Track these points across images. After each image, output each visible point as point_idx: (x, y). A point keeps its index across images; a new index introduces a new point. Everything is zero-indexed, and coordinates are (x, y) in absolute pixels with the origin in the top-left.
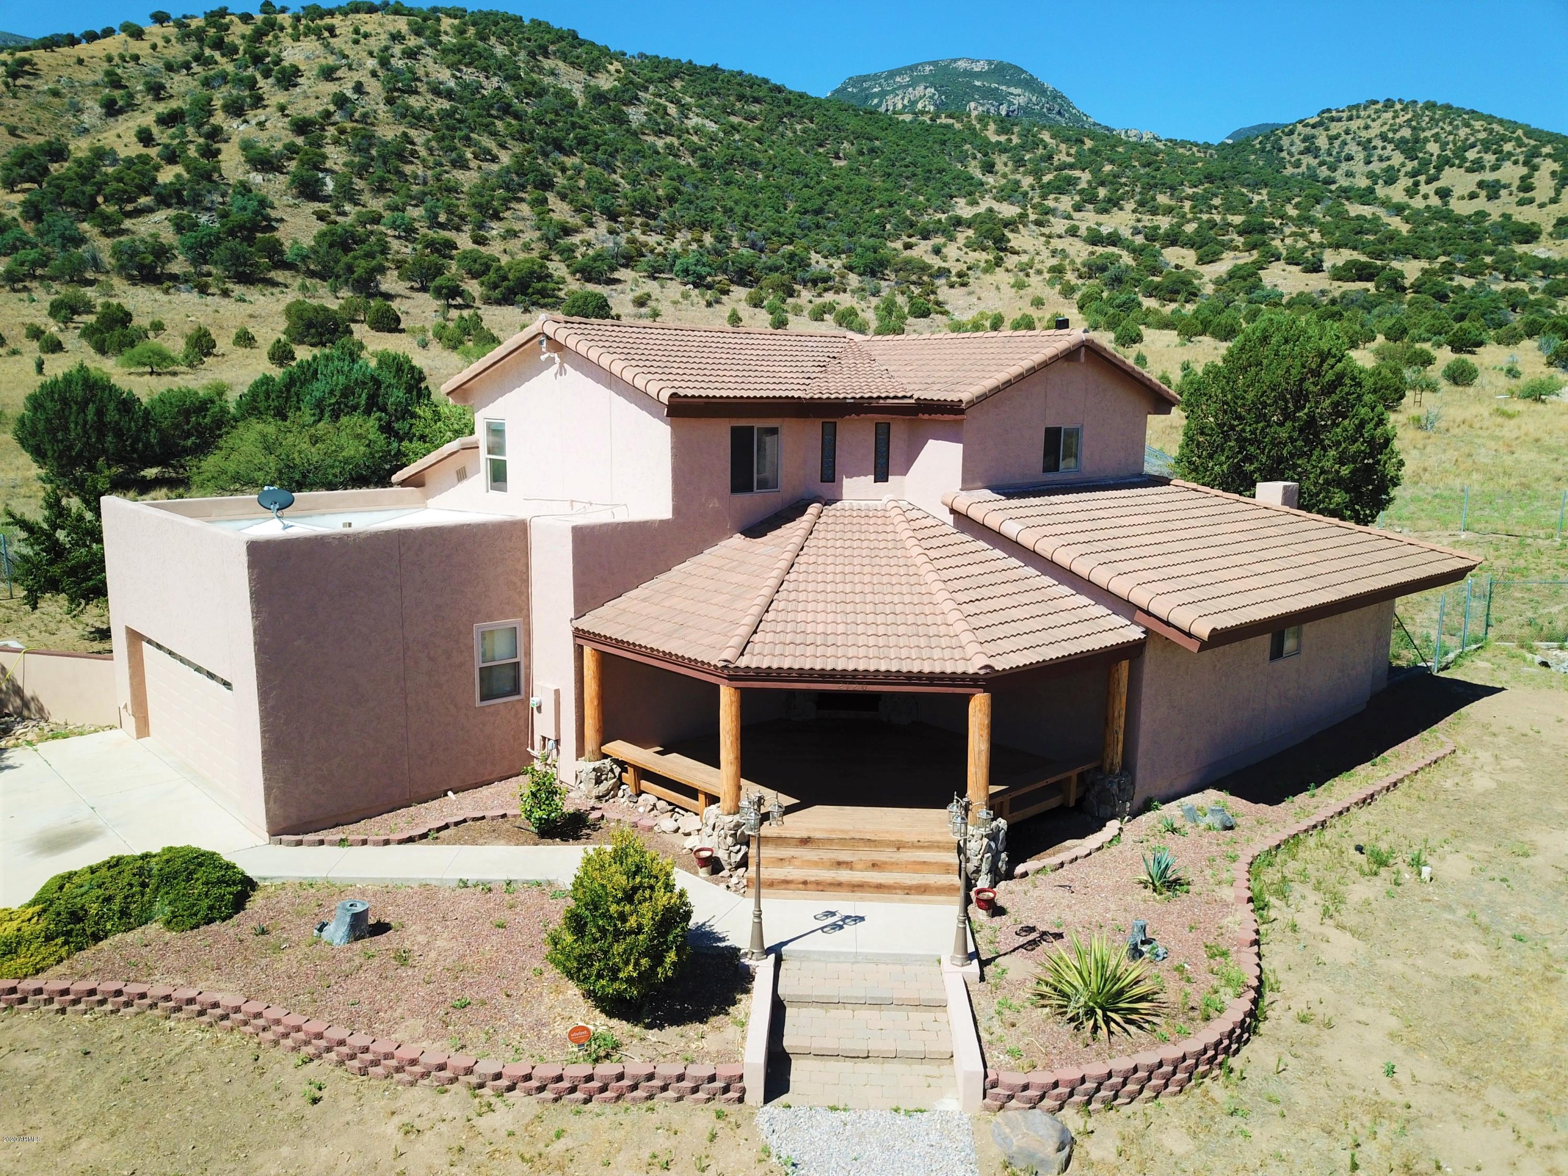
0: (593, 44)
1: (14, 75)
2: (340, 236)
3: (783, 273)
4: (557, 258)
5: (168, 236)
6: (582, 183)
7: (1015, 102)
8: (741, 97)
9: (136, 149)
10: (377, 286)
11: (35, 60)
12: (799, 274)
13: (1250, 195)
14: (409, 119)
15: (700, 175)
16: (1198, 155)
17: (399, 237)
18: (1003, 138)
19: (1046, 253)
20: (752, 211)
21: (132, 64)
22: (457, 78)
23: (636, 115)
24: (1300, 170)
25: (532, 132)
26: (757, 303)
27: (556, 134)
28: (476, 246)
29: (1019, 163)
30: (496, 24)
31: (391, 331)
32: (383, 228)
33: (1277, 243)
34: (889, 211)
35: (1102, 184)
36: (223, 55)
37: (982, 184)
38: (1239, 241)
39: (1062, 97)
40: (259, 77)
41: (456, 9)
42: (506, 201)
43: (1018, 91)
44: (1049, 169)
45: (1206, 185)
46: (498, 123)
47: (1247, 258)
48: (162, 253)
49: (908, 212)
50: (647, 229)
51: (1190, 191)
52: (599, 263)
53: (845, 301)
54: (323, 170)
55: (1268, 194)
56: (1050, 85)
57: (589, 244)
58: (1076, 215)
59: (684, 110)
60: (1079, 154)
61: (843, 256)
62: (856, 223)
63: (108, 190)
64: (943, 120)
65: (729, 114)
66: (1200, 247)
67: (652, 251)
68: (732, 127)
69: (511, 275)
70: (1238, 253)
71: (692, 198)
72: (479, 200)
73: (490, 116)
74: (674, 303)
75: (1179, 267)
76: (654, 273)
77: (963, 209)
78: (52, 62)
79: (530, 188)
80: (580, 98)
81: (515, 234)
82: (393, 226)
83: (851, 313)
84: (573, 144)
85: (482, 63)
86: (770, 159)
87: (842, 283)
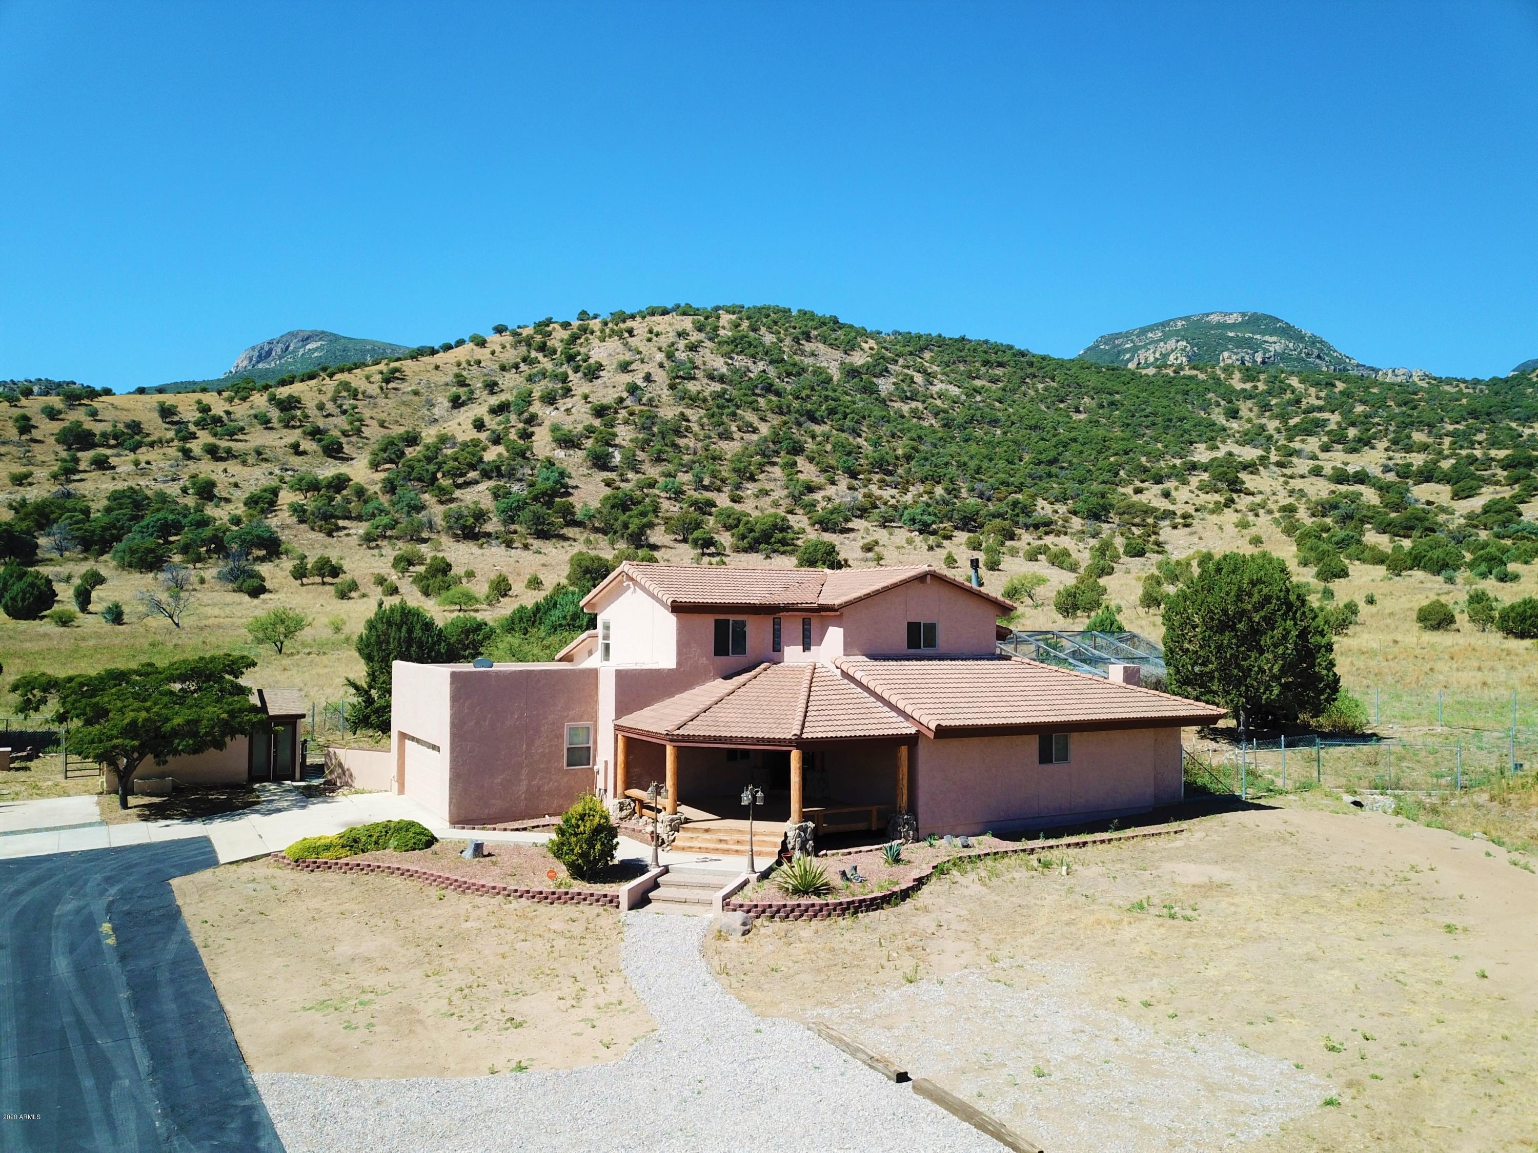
0: (852, 327)
1: (387, 381)
2: (621, 499)
3: (1005, 519)
4: (801, 511)
5: (488, 503)
6: (829, 447)
7: (1272, 349)
8: (986, 363)
9: (473, 434)
10: (646, 539)
11: (404, 368)
12: (1022, 519)
13: (1520, 429)
14: (686, 400)
15: (940, 435)
16: (1465, 391)
17: (670, 498)
18: (1248, 386)
19: (1283, 493)
20: (985, 464)
21: (475, 367)
22: (729, 365)
23: (885, 385)
25: (788, 407)
26: (975, 546)
27: (809, 406)
28: (732, 504)
29: (1265, 407)
30: (767, 316)
32: (656, 492)
34: (1124, 458)
35: (1353, 424)
36: (545, 356)
37: (1225, 430)
38: (1502, 474)
39: (1321, 342)
40: (570, 372)
41: (734, 306)
42: (761, 467)
43: (1274, 339)
44: (1297, 413)
45: (1470, 421)
46: (760, 399)
47: (1507, 493)
48: (480, 516)
49: (1143, 459)
50: (883, 484)
51: (1451, 428)
52: (834, 516)
53: (1065, 542)
54: (612, 446)
56: (1307, 331)
57: (829, 500)
58: (1323, 455)
59: (929, 377)
60: (1328, 398)
61: (1070, 502)
62: (1089, 471)
63: (446, 468)
64: (1187, 372)
65: (974, 378)
66: (1457, 483)
67: (885, 504)
68: (975, 390)
69: (758, 528)
70: (1498, 488)
71: (929, 455)
72: (739, 465)
73: (754, 394)
74: (898, 548)
75: (1429, 503)
76: (885, 522)
77: (1201, 454)
78: (416, 369)
79: (783, 454)
80: (836, 374)
81: (767, 493)
82: (666, 489)
83: (1066, 553)
84: (825, 414)
85: (752, 351)
86: (1009, 416)
87: (1064, 527)
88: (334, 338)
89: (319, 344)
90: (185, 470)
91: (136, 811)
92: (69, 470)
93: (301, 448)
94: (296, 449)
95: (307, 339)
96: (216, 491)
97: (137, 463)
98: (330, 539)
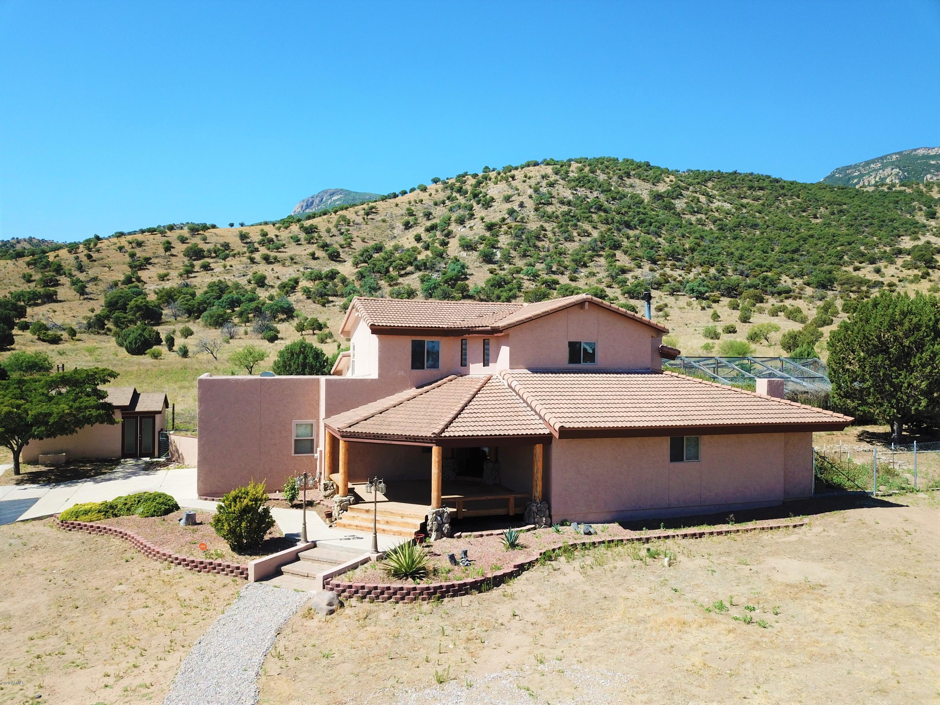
0: (659, 168)
1: (367, 214)
2: (498, 281)
3: (757, 289)
4: (616, 286)
5: (416, 285)
6: (638, 244)
8: (750, 188)
9: (414, 244)
11: (377, 206)
12: (769, 289)
14: (545, 218)
15: (716, 235)
17: (530, 280)
20: (746, 253)
21: (419, 204)
22: (574, 194)
23: (680, 204)
25: (612, 219)
26: (734, 307)
27: (626, 218)
28: (570, 282)
30: (602, 163)
32: (521, 276)
34: (849, 247)
36: (461, 195)
37: (925, 226)
40: (475, 204)
41: (582, 159)
42: (591, 258)
46: (593, 215)
48: (411, 293)
49: (862, 248)
50: (674, 267)
52: (639, 288)
53: (800, 303)
54: (495, 248)
57: (636, 278)
59: (710, 198)
61: (806, 277)
62: (821, 257)
63: (394, 264)
64: (898, 188)
65: (742, 198)
67: (674, 280)
68: (742, 205)
71: (706, 248)
72: (577, 257)
73: (590, 212)
74: (680, 308)
76: (673, 292)
77: (906, 243)
78: (385, 206)
79: (607, 249)
80: (646, 197)
81: (594, 275)
82: (527, 274)
83: (799, 311)
84: (637, 223)
85: (590, 185)
86: (765, 222)
87: (800, 293)
88: (348, 193)
89: (339, 197)
90: (251, 270)
92: (189, 271)
93: (316, 256)
94: (314, 257)
95: (333, 194)
96: (266, 282)
97: (225, 267)
98: (324, 308)
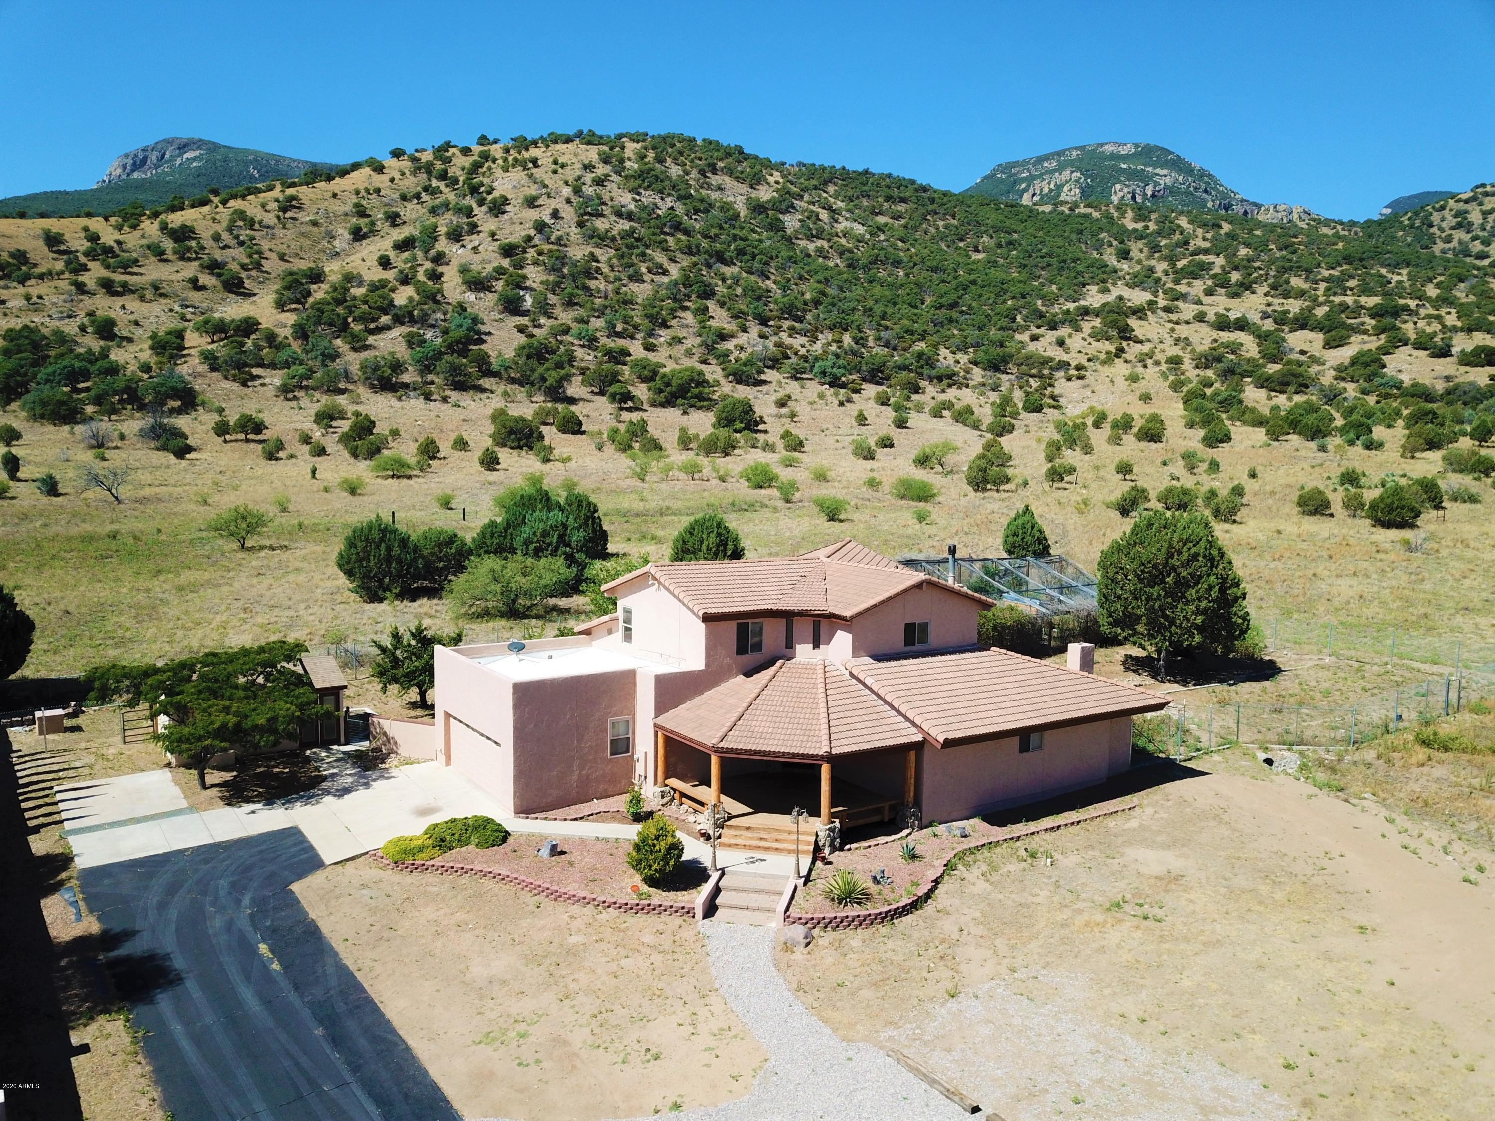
0: (756, 158)
1: (284, 210)
2: (535, 349)
3: (911, 371)
4: (714, 361)
5: (402, 351)
6: (739, 291)
7: (1162, 182)
8: (888, 198)
9: (375, 274)
10: (564, 392)
11: (301, 196)
12: (926, 371)
13: (1390, 275)
14: (595, 239)
15: (845, 276)
16: (1342, 233)
17: (583, 346)
18: (1139, 226)
19: (1169, 341)
20: (889, 311)
21: (374, 196)
22: (636, 201)
23: (791, 222)
24: (1451, 245)
25: (698, 246)
26: (883, 401)
27: (719, 247)
28: (646, 353)
29: (1155, 248)
30: (673, 146)
31: (575, 433)
32: (570, 339)
33: (1409, 326)
34: (1021, 302)
35: (1236, 268)
36: (447, 186)
37: (1116, 271)
38: (1370, 323)
39: (1210, 176)
40: (474, 205)
41: (638, 134)
42: (673, 313)
43: (1165, 172)
44: (1184, 254)
45: (1345, 267)
46: (668, 238)
47: (1373, 343)
48: (397, 367)
49: (1039, 302)
50: (793, 332)
51: (1326, 273)
52: (748, 368)
53: (965, 397)
54: (523, 289)
55: (1409, 274)
56: (1197, 165)
57: (742, 348)
58: (1207, 300)
59: (834, 214)
60: (1214, 240)
61: (971, 350)
62: (988, 316)
63: (356, 311)
64: (1082, 210)
65: (877, 214)
66: (1329, 331)
67: (796, 354)
68: (879, 229)
69: (675, 382)
70: (1365, 337)
71: (835, 300)
72: (650, 311)
73: (664, 233)
74: (811, 403)
75: (1302, 352)
76: (796, 374)
77: (1094, 298)
78: (313, 196)
79: (693, 297)
80: (742, 210)
81: (679, 341)
82: (579, 336)
83: (969, 410)
84: (734, 254)
85: (659, 186)
86: (911, 257)
87: (965, 378)
88: (214, 147)
90: (81, 305)
91: (214, 792)
93: (200, 283)
94: (195, 285)
95: (185, 146)
96: (116, 330)
97: (28, 298)
98: (245, 389)
